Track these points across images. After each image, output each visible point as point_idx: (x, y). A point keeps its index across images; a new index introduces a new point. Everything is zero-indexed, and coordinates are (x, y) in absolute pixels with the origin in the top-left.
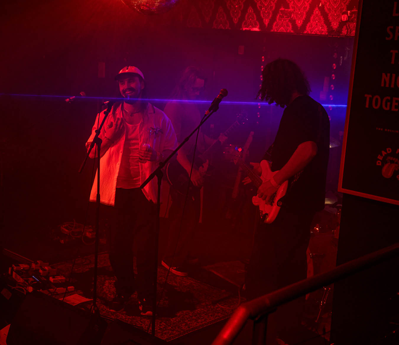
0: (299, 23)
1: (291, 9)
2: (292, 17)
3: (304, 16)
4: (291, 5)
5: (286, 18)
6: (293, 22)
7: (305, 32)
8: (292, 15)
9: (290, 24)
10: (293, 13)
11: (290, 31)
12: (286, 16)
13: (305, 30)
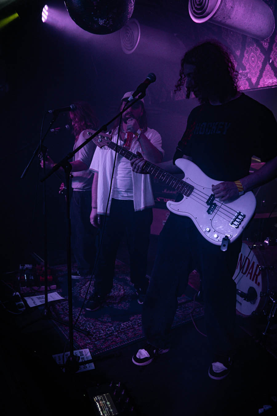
0: (254, 80)
1: (248, 71)
2: (248, 77)
3: (258, 74)
4: (247, 66)
5: (243, 78)
6: (249, 80)
7: (259, 86)
8: (249, 75)
9: (247, 83)
10: (249, 73)
11: (247, 88)
12: (244, 77)
13: (259, 85)
